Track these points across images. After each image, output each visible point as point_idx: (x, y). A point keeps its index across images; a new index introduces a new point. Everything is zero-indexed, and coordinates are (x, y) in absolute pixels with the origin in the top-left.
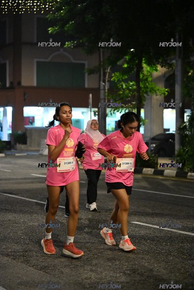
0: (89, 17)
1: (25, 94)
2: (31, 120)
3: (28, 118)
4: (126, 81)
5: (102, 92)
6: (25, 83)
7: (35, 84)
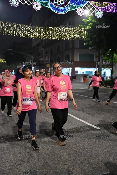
0: (97, 40)
1: (75, 64)
2: (77, 72)
3: (76, 71)
4: (108, 59)
6: (75, 60)
7: (78, 61)
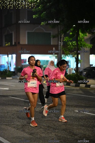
0: (53, 10)
2: (25, 61)
3: (23, 60)
4: (71, 41)
5: (59, 47)
6: (22, 42)
7: (27, 43)
